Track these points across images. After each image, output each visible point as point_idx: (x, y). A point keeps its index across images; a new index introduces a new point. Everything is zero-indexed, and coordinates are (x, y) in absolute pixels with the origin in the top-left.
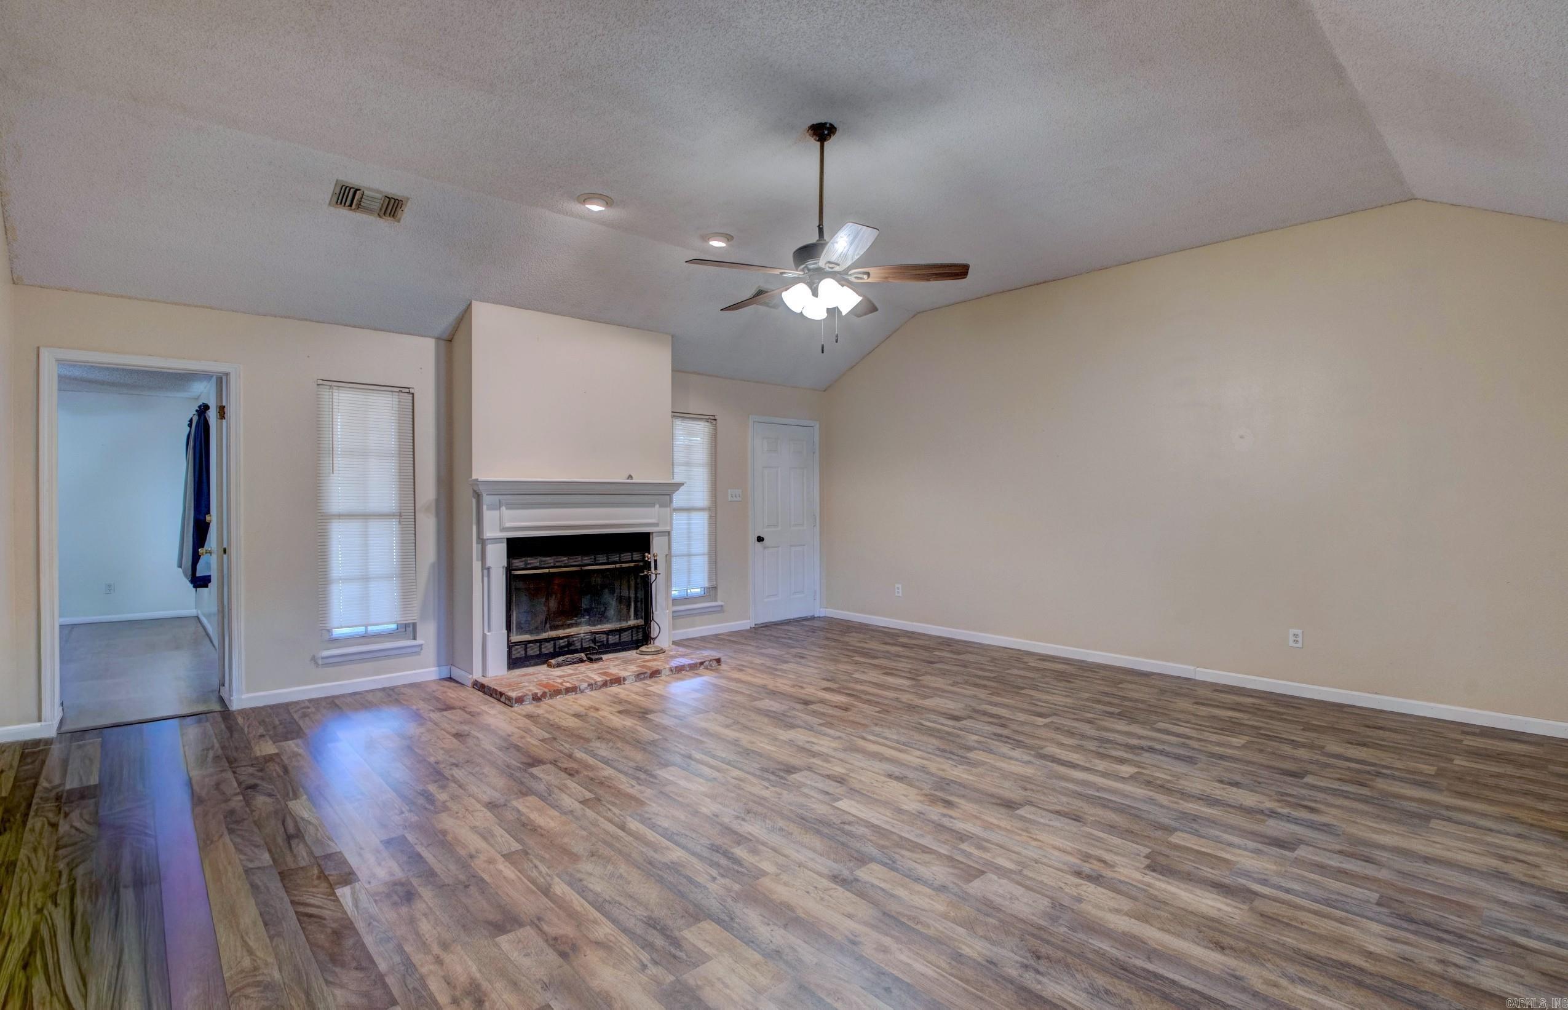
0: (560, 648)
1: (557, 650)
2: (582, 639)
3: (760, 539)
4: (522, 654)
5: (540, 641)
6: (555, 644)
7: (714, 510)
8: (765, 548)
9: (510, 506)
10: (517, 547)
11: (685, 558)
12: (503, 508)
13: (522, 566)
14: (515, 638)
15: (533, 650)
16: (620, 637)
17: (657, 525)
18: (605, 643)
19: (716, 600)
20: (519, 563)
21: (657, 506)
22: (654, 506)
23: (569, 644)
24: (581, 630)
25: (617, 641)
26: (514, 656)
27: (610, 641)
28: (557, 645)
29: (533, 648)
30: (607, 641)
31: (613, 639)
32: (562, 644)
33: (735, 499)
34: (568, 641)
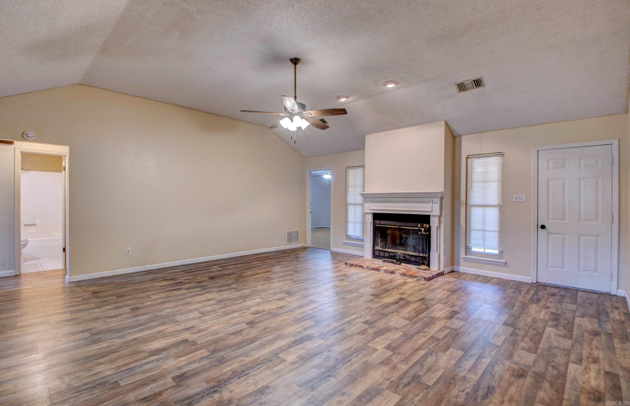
0: (391, 256)
1: (390, 257)
2: (399, 255)
3: (543, 227)
4: (378, 254)
5: (384, 251)
6: (389, 254)
7: (502, 207)
8: (549, 233)
9: (372, 202)
10: (377, 216)
11: (481, 232)
12: (370, 203)
13: (379, 223)
14: (377, 248)
15: (382, 254)
16: (416, 259)
17: (432, 212)
18: (409, 259)
19: (502, 259)
20: (377, 222)
21: (431, 203)
22: (430, 203)
23: (394, 256)
24: (400, 252)
25: (415, 260)
26: (376, 254)
27: (411, 260)
28: (390, 255)
29: (382, 253)
30: (410, 259)
31: (413, 259)
32: (392, 255)
33: (519, 200)
34: (394, 254)
